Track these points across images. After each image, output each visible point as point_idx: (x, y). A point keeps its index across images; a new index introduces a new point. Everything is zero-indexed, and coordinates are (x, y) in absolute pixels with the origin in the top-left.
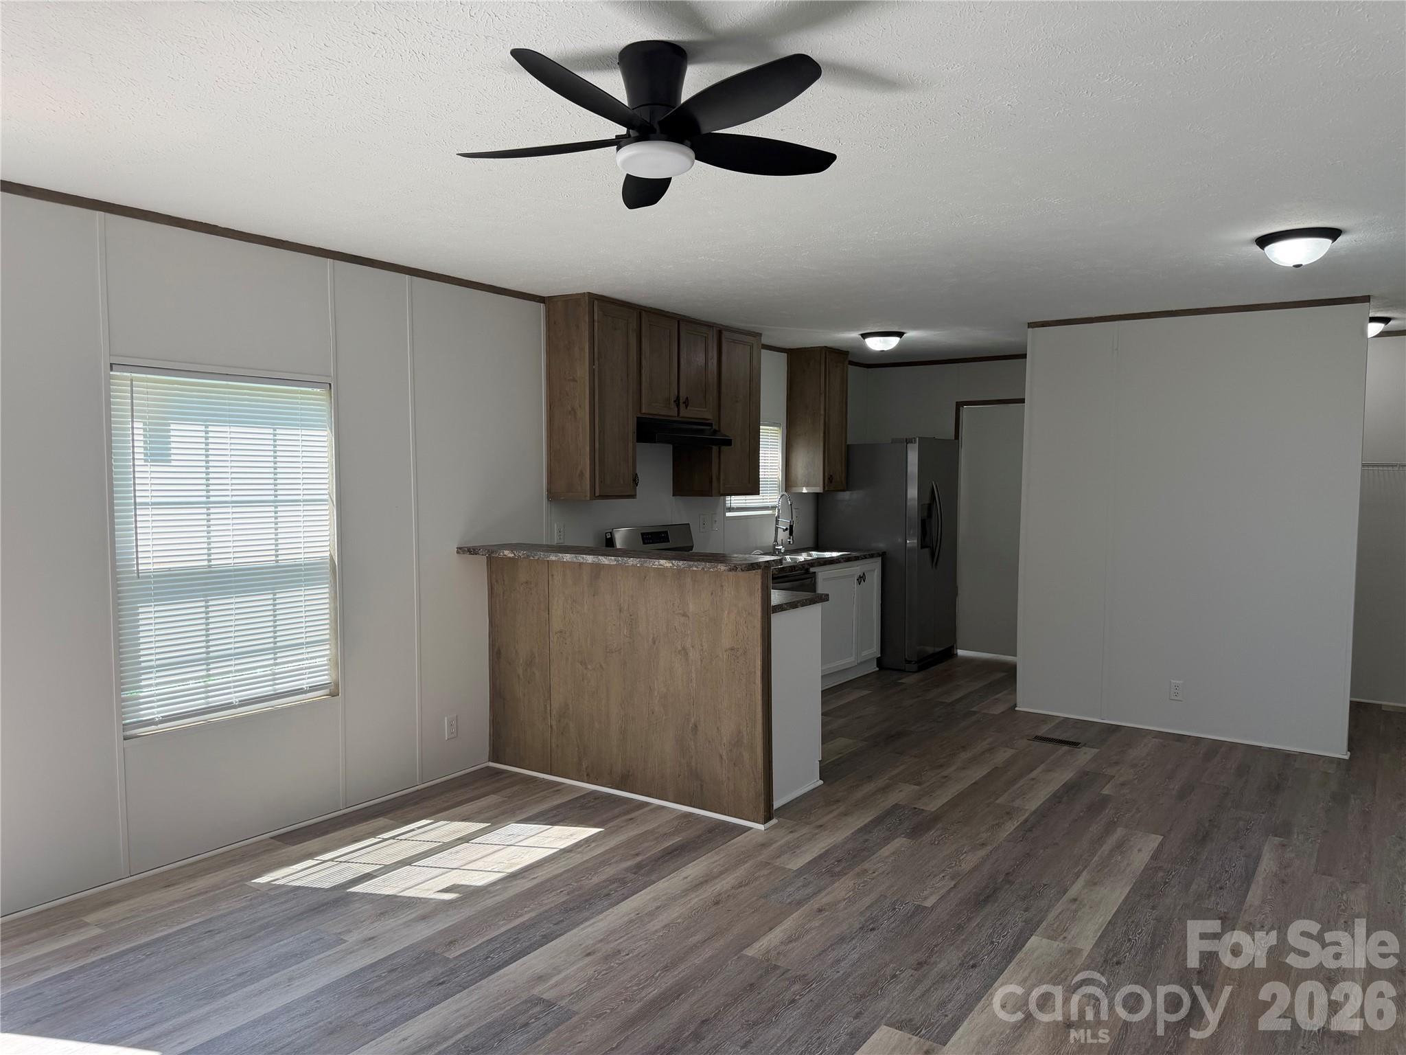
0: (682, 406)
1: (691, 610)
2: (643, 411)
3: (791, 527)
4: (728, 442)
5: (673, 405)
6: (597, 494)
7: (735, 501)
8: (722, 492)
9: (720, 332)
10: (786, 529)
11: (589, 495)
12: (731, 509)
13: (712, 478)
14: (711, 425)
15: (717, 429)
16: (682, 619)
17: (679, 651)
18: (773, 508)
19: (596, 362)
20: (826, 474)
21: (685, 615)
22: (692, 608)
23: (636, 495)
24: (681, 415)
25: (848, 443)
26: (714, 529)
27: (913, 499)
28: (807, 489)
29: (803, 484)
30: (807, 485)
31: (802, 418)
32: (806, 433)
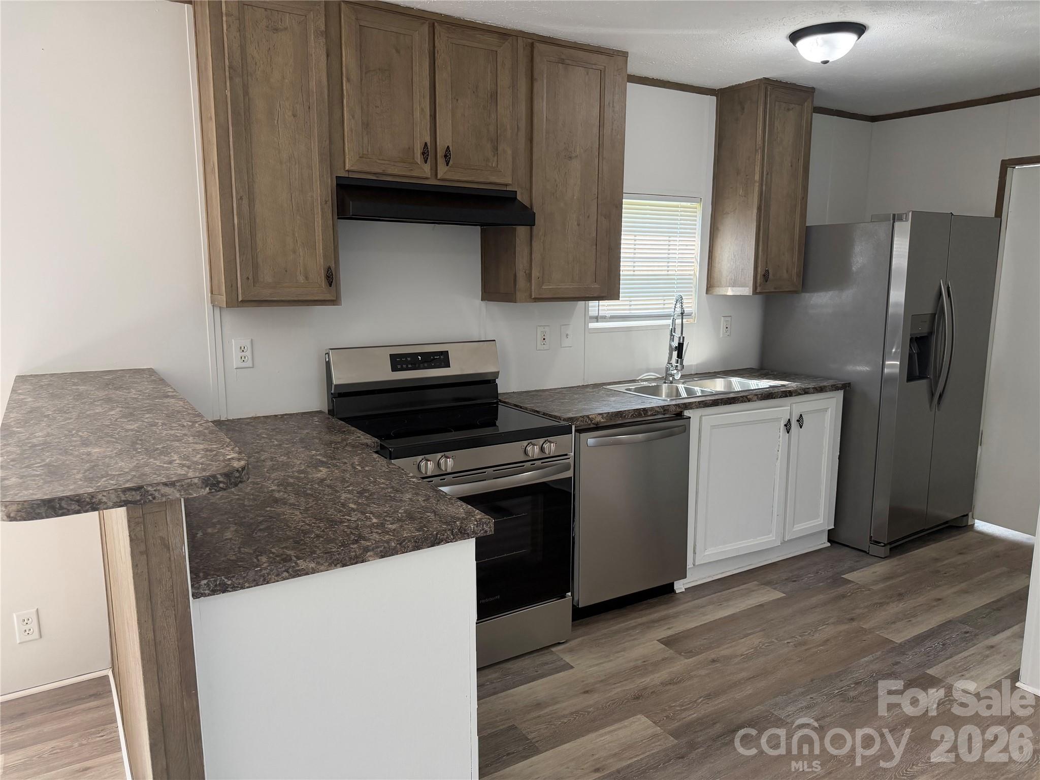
0: (441, 161)
2: (348, 167)
3: (680, 345)
6: (241, 298)
8: (533, 297)
9: (532, 46)
10: (676, 348)
11: (225, 300)
12: (595, 319)
19: (228, 83)
20: (760, 270)
23: (338, 300)
24: (439, 176)
25: (807, 225)
26: (562, 346)
27: (897, 304)
28: (733, 291)
29: (728, 284)
30: (734, 284)
31: (732, 188)
32: (736, 209)
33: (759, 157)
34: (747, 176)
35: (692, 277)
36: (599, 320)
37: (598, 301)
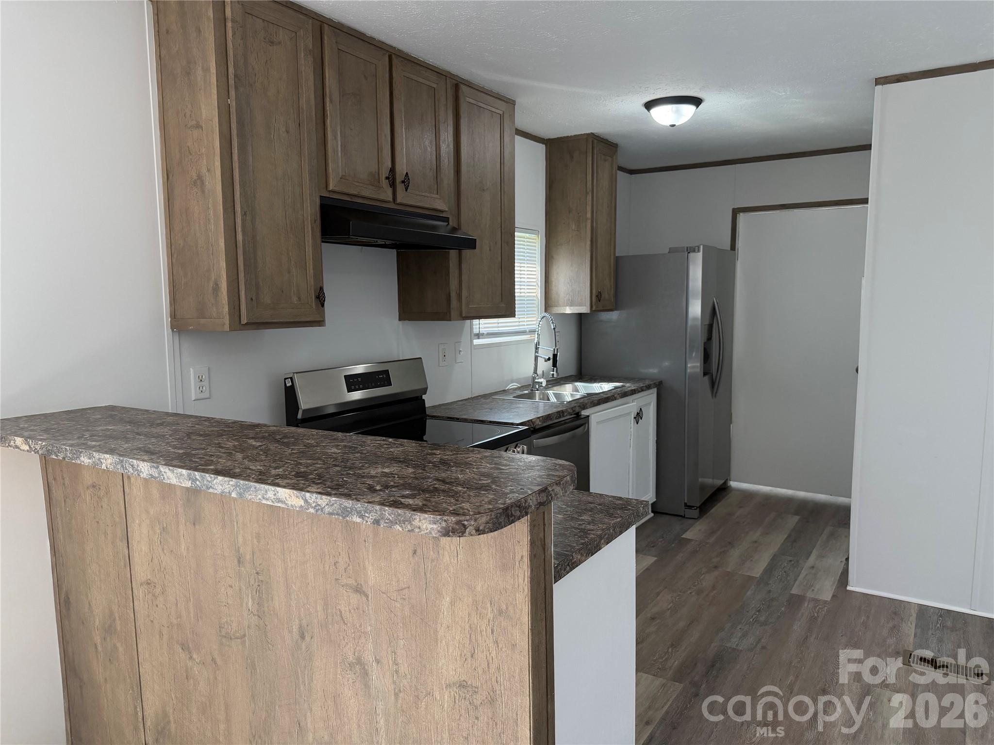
0: (400, 188)
1: (371, 582)
2: (331, 188)
3: (555, 356)
4: (471, 244)
5: (385, 183)
6: (244, 320)
7: (483, 325)
8: (464, 315)
9: (456, 87)
10: (549, 359)
11: (227, 322)
12: (478, 336)
13: (450, 296)
14: (446, 220)
15: (457, 227)
16: (355, 598)
17: (351, 665)
18: (532, 332)
19: (233, 93)
20: (594, 291)
21: (358, 590)
22: (372, 577)
23: (323, 321)
24: (399, 200)
25: (617, 255)
26: (457, 362)
27: (695, 319)
28: (571, 309)
29: (566, 303)
30: (571, 304)
31: (564, 223)
32: (570, 241)
33: (589, 197)
34: (578, 214)
35: (535, 298)
36: (480, 337)
37: (478, 320)
